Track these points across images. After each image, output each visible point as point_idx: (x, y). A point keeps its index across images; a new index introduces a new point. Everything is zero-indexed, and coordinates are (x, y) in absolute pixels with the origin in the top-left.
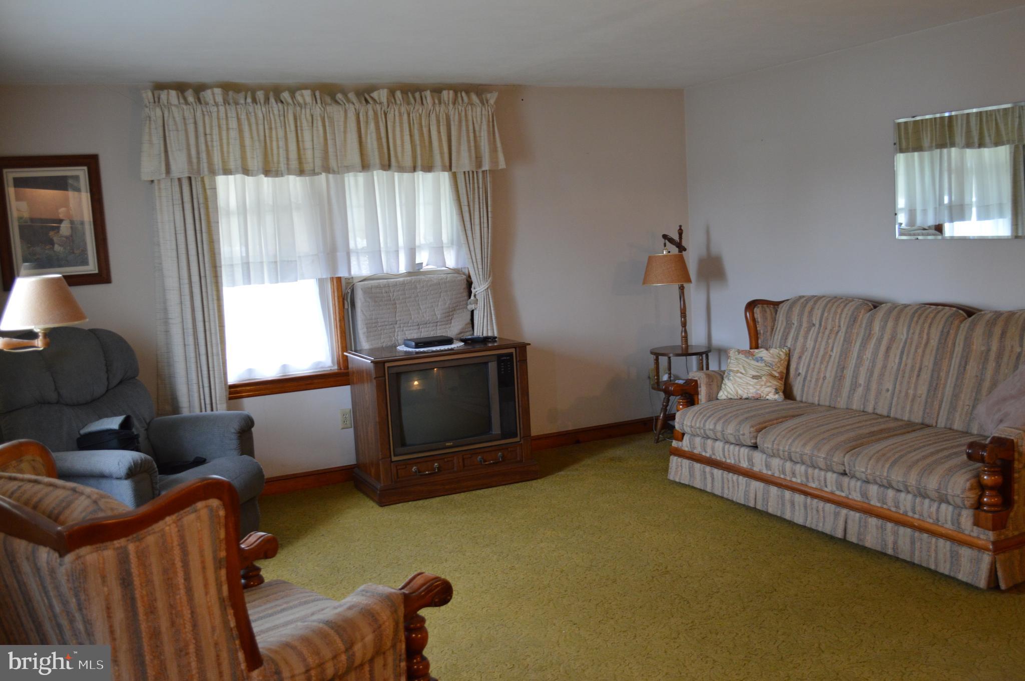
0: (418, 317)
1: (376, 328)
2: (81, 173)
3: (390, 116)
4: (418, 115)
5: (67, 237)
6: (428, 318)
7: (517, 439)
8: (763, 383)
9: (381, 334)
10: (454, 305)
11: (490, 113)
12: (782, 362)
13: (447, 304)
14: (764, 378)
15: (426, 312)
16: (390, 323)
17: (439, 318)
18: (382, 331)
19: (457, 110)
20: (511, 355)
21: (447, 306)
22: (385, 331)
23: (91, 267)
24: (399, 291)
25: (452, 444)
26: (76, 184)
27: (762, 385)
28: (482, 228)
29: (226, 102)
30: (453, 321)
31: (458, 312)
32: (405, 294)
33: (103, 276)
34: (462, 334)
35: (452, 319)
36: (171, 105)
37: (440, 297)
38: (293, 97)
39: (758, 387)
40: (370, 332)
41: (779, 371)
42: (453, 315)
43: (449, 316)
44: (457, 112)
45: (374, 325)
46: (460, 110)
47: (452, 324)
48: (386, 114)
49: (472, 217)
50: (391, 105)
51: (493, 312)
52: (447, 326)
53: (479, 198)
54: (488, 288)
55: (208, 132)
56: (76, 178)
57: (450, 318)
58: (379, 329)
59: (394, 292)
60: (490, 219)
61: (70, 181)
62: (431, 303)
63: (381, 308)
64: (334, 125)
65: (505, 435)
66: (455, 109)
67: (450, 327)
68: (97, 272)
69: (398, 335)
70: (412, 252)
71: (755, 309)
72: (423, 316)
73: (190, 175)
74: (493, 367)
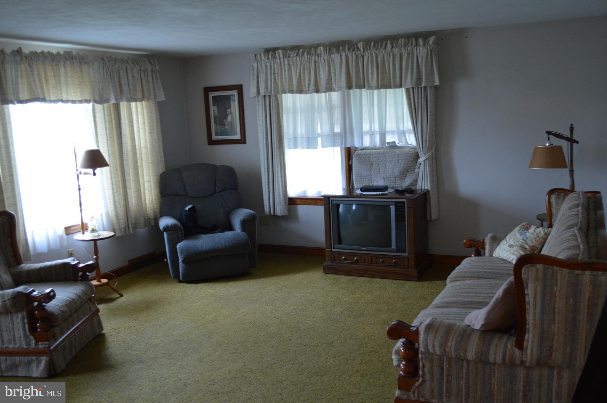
0: (383, 173)
1: (361, 177)
2: (235, 93)
3: (366, 58)
4: (382, 55)
5: (230, 122)
6: (389, 174)
7: (406, 254)
8: (512, 251)
9: (364, 181)
10: (407, 168)
11: (429, 50)
12: (538, 239)
13: (402, 167)
14: (515, 248)
15: (389, 170)
16: (368, 175)
17: (396, 175)
18: (364, 179)
19: (406, 50)
20: (404, 203)
21: (401, 168)
22: (366, 179)
23: (238, 137)
24: (375, 157)
25: (365, 248)
26: (233, 99)
27: (511, 253)
28: (423, 123)
29: (284, 56)
30: (406, 178)
31: (410, 172)
32: (379, 159)
33: (243, 141)
34: (411, 187)
35: (405, 176)
36: (262, 60)
37: (398, 162)
38: (315, 51)
39: (508, 253)
40: (357, 179)
41: (531, 245)
42: (407, 174)
43: (404, 174)
44: (406, 51)
45: (359, 175)
46: (409, 50)
47: (406, 180)
48: (363, 56)
49: (417, 116)
50: (366, 50)
51: (428, 175)
52: (402, 181)
53: (422, 104)
54: (426, 159)
55: (276, 72)
56: (234, 95)
57: (404, 175)
58: (363, 177)
59: (373, 158)
60: (429, 117)
61: (232, 97)
62: (393, 166)
63: (363, 166)
64: (335, 65)
65: (398, 251)
66: (405, 50)
67: (404, 181)
68: (240, 138)
69: (373, 183)
70: (383, 136)
71: (552, 195)
72: (387, 173)
73: (265, 95)
74: (393, 208)
